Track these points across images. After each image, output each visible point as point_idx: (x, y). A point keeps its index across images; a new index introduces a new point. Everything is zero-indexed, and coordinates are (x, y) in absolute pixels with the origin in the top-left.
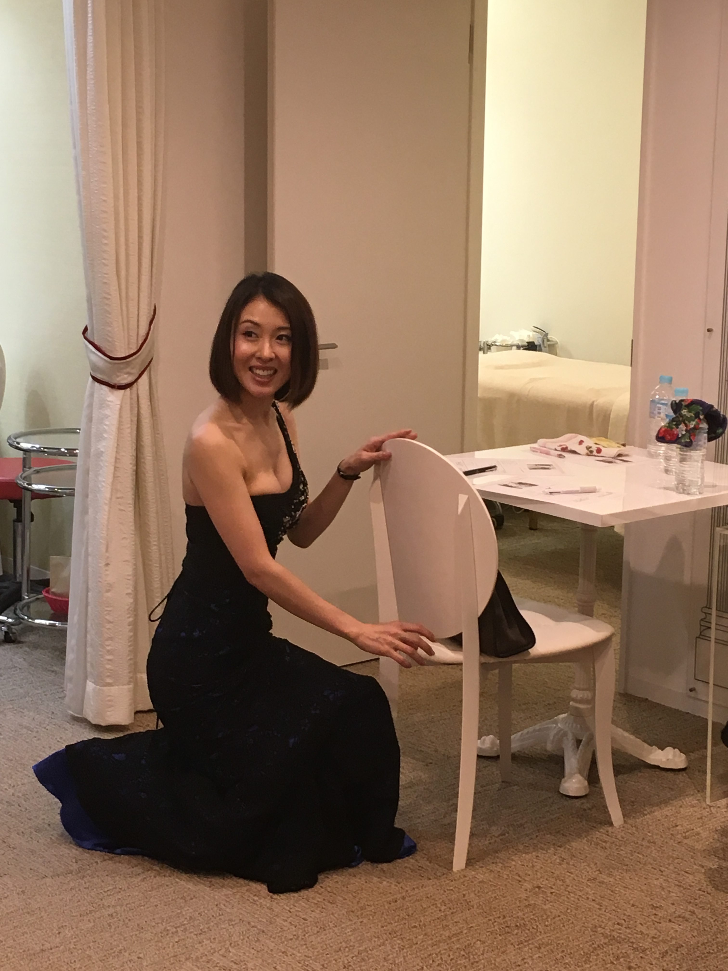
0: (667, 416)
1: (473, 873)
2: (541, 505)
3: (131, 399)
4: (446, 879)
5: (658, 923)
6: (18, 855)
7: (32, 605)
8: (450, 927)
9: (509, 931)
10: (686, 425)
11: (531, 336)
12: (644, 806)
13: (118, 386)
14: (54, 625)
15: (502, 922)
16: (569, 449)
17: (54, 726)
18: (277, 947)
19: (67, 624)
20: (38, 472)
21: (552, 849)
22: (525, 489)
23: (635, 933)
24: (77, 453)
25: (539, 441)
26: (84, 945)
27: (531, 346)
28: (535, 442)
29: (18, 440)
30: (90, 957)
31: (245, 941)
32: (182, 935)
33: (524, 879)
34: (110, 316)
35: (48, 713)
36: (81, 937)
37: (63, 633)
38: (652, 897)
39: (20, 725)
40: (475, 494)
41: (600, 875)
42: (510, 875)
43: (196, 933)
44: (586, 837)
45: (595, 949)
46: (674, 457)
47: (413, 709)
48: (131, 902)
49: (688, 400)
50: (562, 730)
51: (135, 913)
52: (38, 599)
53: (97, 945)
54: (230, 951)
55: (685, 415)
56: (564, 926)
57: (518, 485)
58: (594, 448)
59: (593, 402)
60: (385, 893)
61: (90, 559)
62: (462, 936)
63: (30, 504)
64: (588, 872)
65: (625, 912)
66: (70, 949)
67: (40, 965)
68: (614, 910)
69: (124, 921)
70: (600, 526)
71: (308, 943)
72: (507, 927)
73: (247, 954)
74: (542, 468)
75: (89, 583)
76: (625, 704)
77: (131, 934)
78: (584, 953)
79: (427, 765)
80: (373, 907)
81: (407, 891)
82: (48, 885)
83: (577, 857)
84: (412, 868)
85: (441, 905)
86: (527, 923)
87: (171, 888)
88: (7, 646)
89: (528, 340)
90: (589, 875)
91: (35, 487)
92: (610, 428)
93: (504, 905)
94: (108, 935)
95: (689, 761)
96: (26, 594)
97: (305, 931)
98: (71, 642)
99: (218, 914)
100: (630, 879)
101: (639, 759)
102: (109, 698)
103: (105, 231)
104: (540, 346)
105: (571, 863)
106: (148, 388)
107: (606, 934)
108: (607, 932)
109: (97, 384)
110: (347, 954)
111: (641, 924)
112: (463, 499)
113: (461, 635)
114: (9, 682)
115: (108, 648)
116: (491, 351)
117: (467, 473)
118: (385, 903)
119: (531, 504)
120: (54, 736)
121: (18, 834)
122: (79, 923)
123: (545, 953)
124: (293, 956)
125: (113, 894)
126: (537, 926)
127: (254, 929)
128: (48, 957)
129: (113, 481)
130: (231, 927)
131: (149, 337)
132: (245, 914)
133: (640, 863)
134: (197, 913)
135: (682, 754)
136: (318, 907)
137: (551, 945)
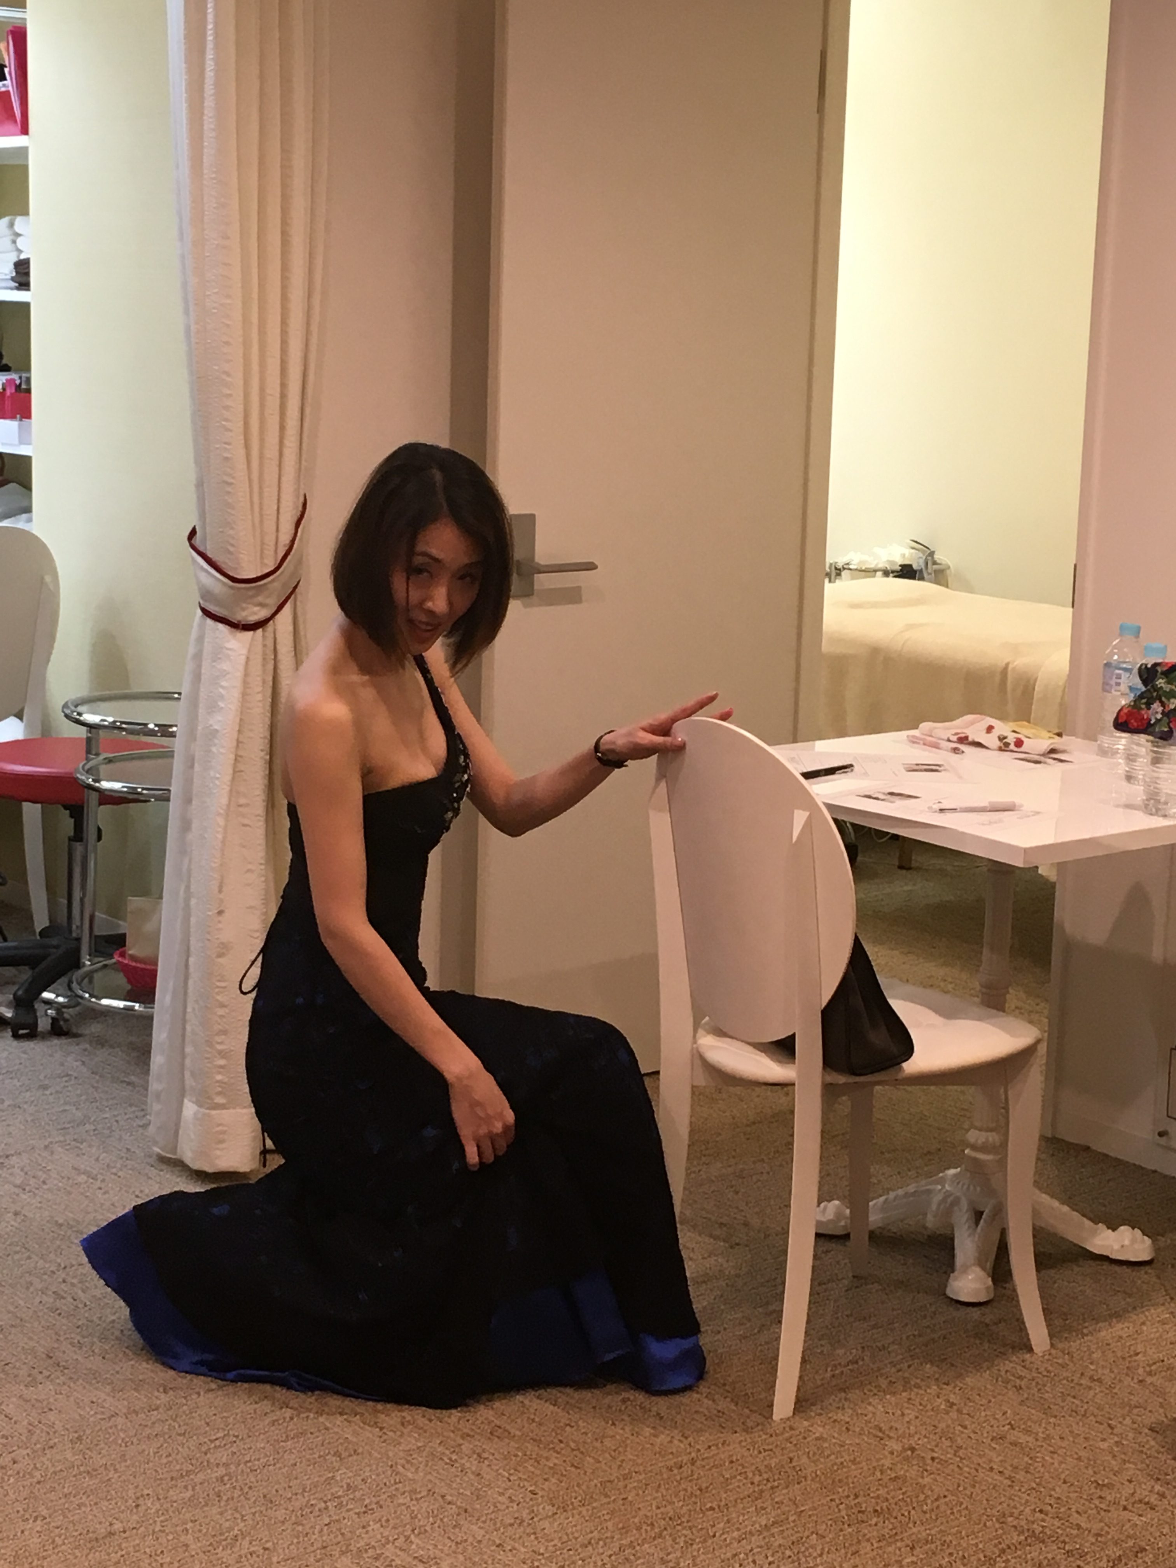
0: (1131, 688)
1: (806, 1423)
2: (923, 830)
3: (265, 646)
4: (761, 1433)
5: (1105, 1511)
6: (71, 1378)
7: (96, 976)
8: (768, 1510)
9: (865, 1519)
10: (1163, 704)
11: (907, 555)
12: (1084, 1320)
13: (243, 625)
14: (131, 1009)
15: (853, 1503)
16: (970, 739)
17: (130, 1172)
18: (487, 1537)
19: (153, 1008)
20: (110, 761)
21: (935, 1387)
22: (899, 802)
23: (1068, 1527)
24: (173, 732)
25: (921, 725)
26: (177, 1526)
27: (907, 572)
28: (916, 727)
29: (80, 709)
30: (187, 1545)
31: (436, 1525)
32: (335, 1514)
33: (888, 1436)
34: (233, 512)
35: (120, 1150)
36: (171, 1514)
37: (149, 1019)
38: (1095, 1469)
39: (75, 1169)
40: (820, 809)
41: (1012, 1431)
42: (866, 1429)
43: (357, 1511)
44: (988, 1368)
45: (1003, 1551)
46: (1141, 757)
47: (709, 1155)
48: (253, 1458)
49: (1167, 663)
50: (951, 1195)
51: (259, 1476)
52: (105, 966)
53: (198, 1527)
54: (411, 1542)
55: (1161, 687)
56: (952, 1513)
57: (889, 797)
58: (1011, 738)
59: (1007, 665)
60: (663, 1453)
61: (193, 902)
62: (788, 1526)
63: (96, 813)
64: (992, 1426)
65: (1053, 1493)
66: (154, 1532)
67: (107, 1557)
68: (1034, 1489)
69: (241, 1489)
70: (1020, 864)
71: (538, 1530)
72: (859, 1512)
73: (440, 1547)
74: (926, 770)
75: (191, 942)
76: (1053, 1155)
77: (253, 1510)
78: (985, 1557)
79: (731, 1247)
80: (643, 1476)
81: (699, 1450)
82: (119, 1427)
83: (974, 1402)
84: (706, 1412)
85: (754, 1475)
86: (894, 1506)
87: (318, 1437)
88: (56, 1042)
89: (901, 561)
90: (993, 1431)
91: (105, 785)
92: (1033, 707)
93: (855, 1477)
94: (215, 1510)
95: (1157, 1250)
96: (88, 957)
97: (533, 1511)
98: (160, 1035)
99: (392, 1482)
100: (1061, 1438)
101: (1075, 1245)
102: (220, 1128)
103: (228, 374)
104: (921, 571)
105: (965, 1411)
106: (291, 628)
107: (1022, 1526)
108: (1023, 1523)
109: (209, 622)
110: (601, 1551)
111: (1078, 1512)
112: (800, 818)
113: (793, 1036)
114: (59, 1098)
115: (219, 1047)
116: (841, 579)
117: (808, 775)
118: (664, 1470)
119: (909, 827)
120: (130, 1187)
121: (72, 1344)
122: (168, 1491)
123: (921, 1556)
124: (514, 1552)
125: (225, 1445)
126: (909, 1512)
127: (450, 1506)
128: (120, 1545)
129: (233, 779)
130: (414, 1502)
131: (295, 546)
132: (437, 1481)
133: (1076, 1412)
134: (359, 1479)
135: (1146, 1238)
136: (554, 1473)
137: (932, 1543)
